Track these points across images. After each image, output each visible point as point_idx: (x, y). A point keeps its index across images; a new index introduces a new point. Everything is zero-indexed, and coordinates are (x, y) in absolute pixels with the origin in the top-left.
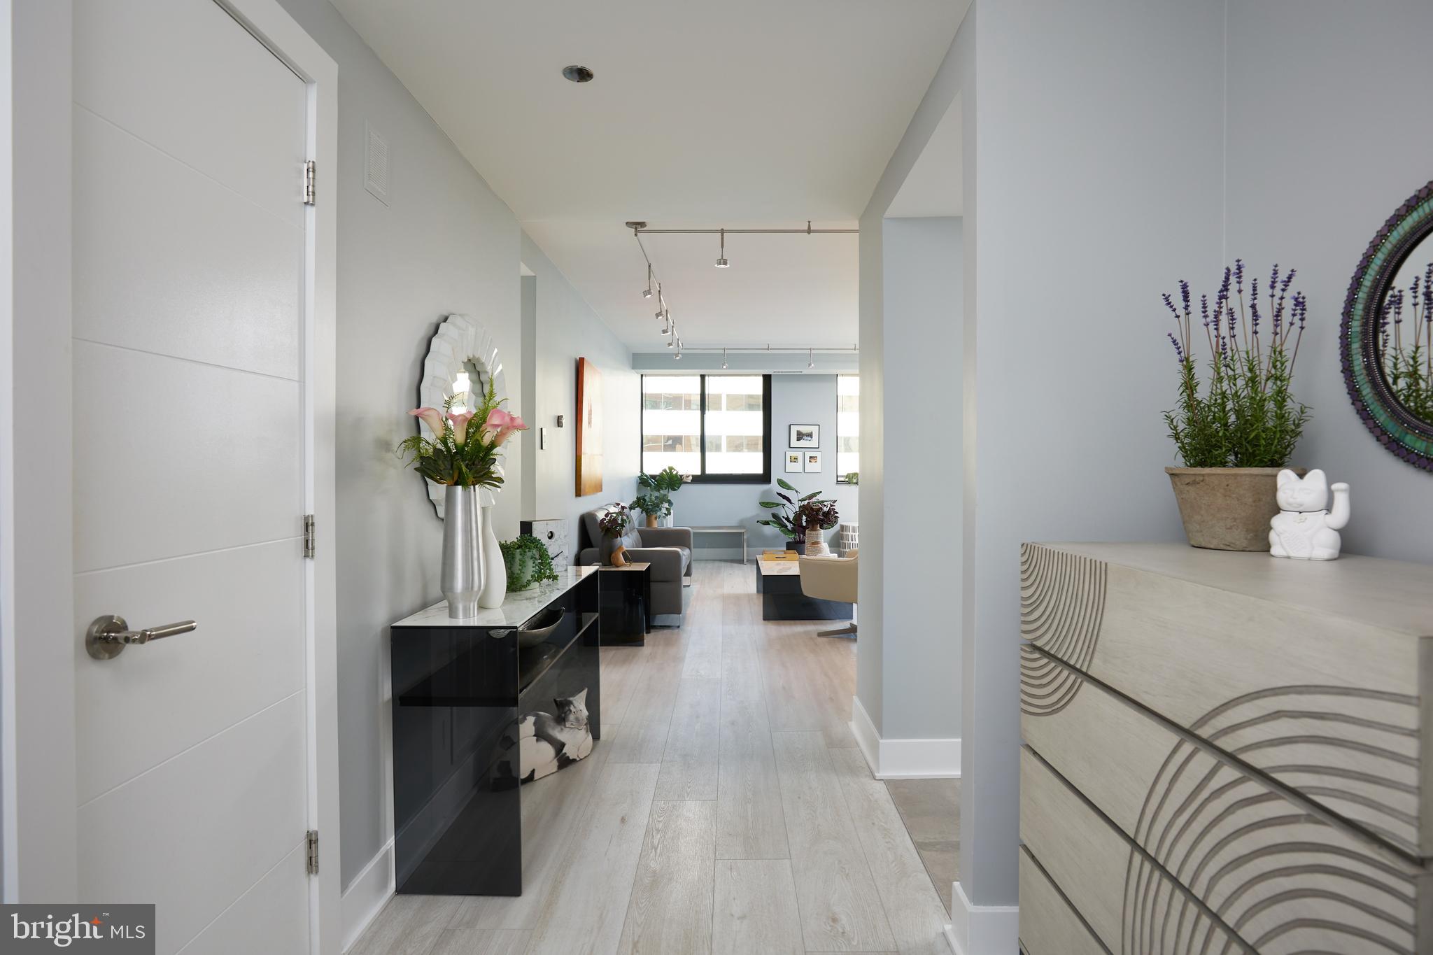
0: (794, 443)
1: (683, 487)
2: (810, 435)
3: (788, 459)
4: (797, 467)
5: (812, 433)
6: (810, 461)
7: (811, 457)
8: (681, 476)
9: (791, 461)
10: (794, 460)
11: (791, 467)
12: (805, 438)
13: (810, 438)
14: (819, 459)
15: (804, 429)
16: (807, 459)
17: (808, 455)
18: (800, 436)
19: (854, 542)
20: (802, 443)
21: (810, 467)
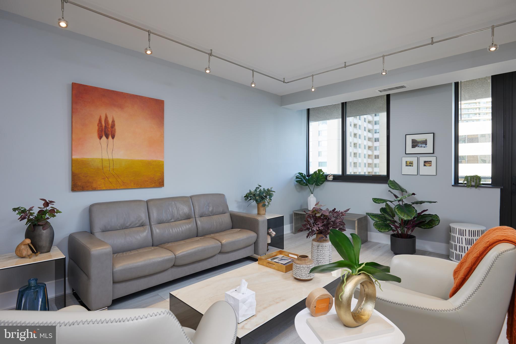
0: (410, 150)
1: (327, 184)
2: (425, 142)
3: (404, 164)
4: (412, 170)
5: (426, 140)
6: (425, 165)
7: (425, 162)
8: (327, 176)
9: (407, 166)
10: (410, 164)
11: (407, 170)
12: (420, 145)
13: (424, 145)
14: (434, 163)
15: (418, 138)
16: (422, 163)
17: (422, 160)
18: (415, 144)
19: (461, 245)
20: (417, 150)
21: (424, 170)
